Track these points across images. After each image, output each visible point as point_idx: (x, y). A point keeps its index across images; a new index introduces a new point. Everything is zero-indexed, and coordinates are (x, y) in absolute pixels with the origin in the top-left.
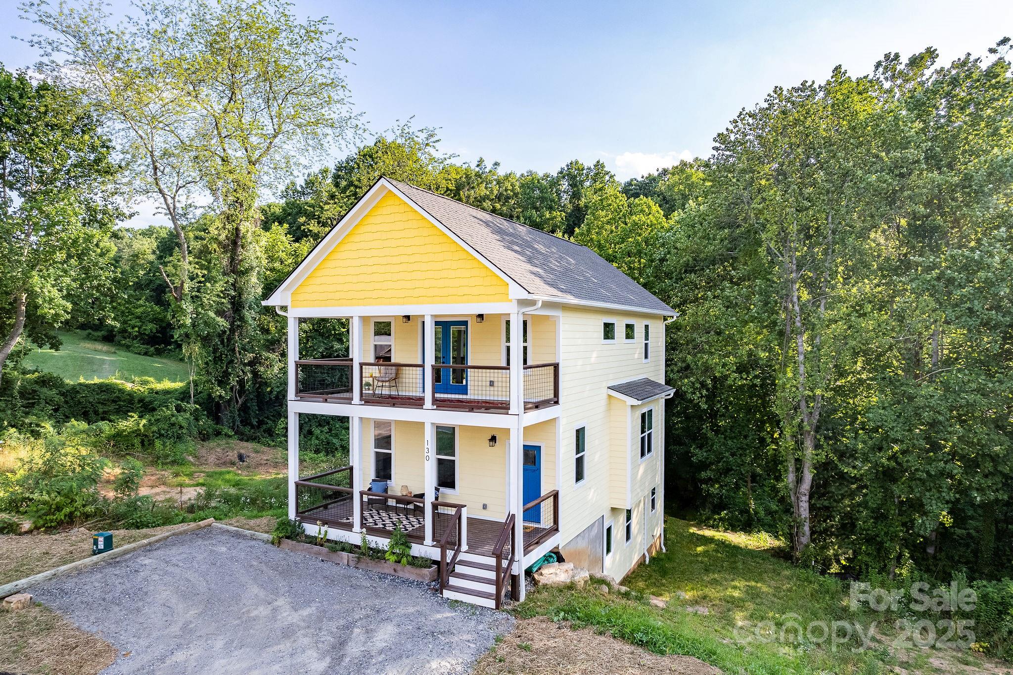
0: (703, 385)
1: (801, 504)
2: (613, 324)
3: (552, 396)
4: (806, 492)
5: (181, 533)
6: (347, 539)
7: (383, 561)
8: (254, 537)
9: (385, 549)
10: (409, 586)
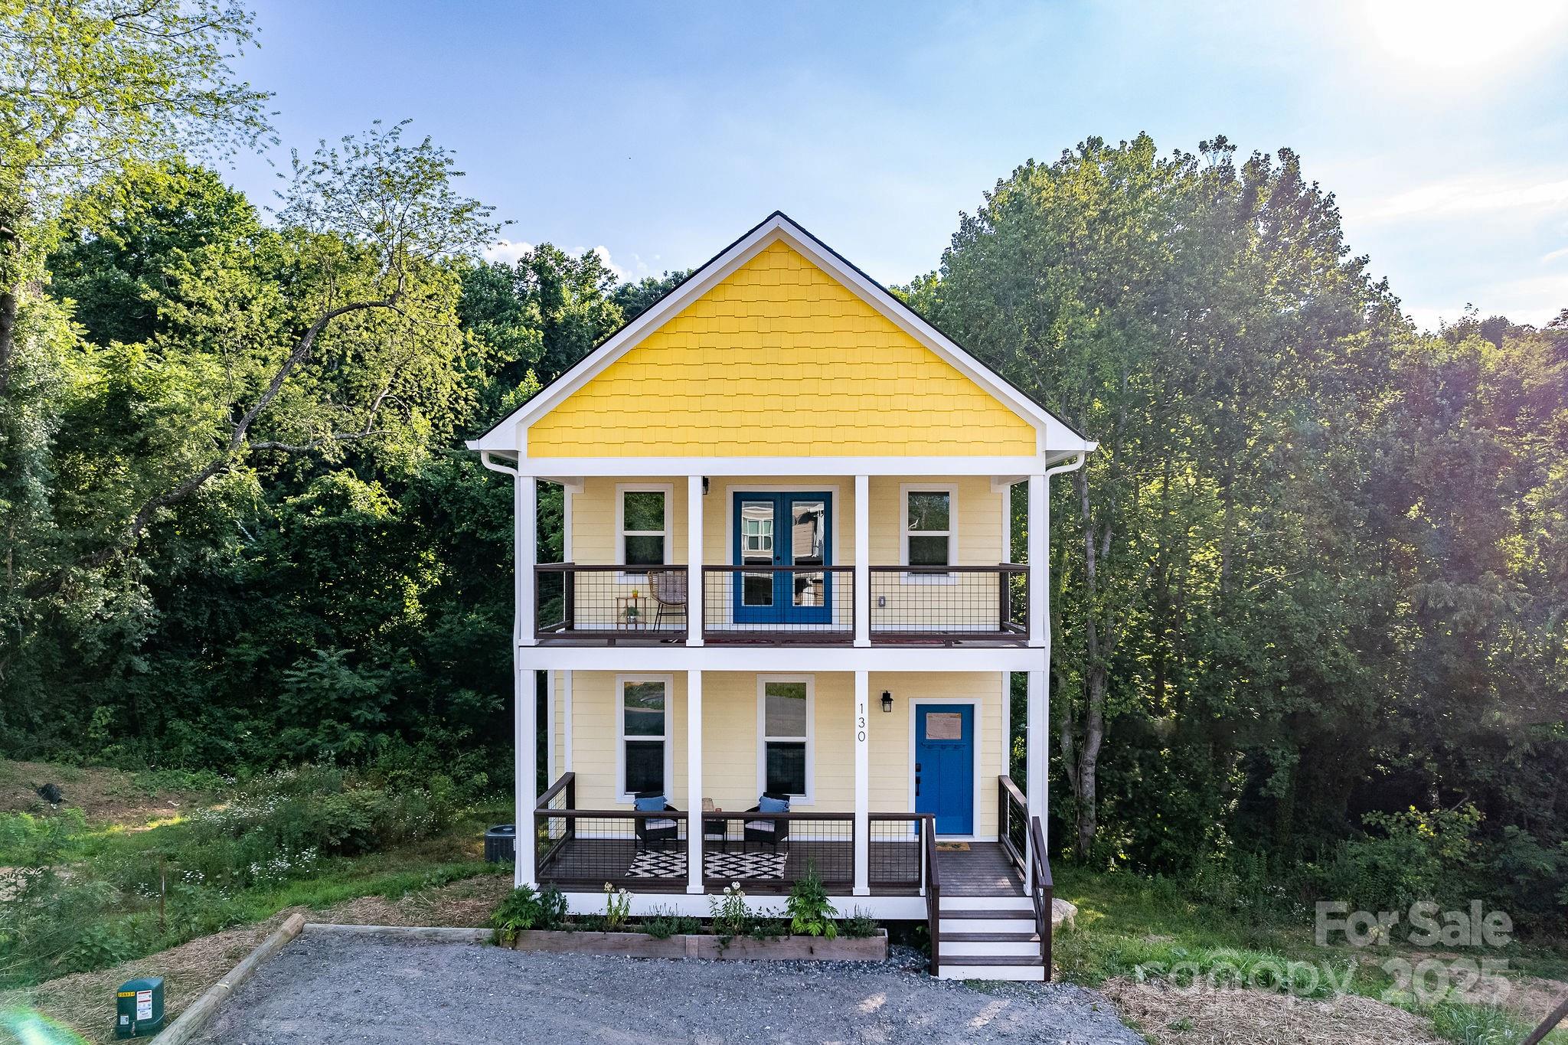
1: (1086, 778)
6: (673, 910)
7: (782, 938)
8: (439, 939)
9: (768, 916)
10: (865, 972)
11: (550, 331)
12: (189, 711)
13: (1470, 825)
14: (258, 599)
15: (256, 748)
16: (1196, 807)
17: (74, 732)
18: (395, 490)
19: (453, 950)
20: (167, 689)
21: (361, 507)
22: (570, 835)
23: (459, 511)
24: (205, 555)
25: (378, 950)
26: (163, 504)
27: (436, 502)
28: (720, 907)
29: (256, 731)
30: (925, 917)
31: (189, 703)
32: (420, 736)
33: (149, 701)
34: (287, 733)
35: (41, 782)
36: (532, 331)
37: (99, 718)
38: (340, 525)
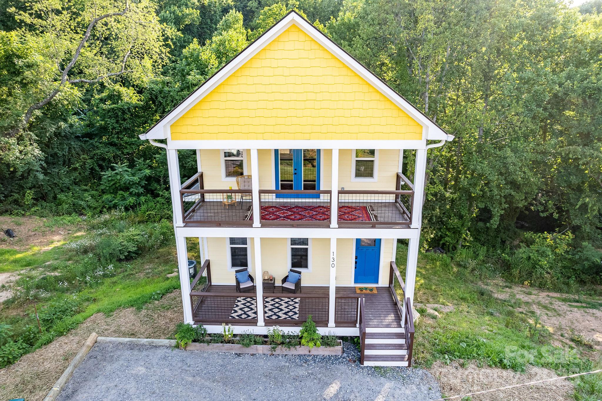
6: (252, 332)
7: (298, 347)
8: (154, 345)
9: (292, 334)
10: (333, 364)
11: (202, 9)
12: (65, 189)
13: (568, 240)
14: (88, 141)
15: (93, 204)
16: (460, 226)
17: (20, 201)
18: (140, 91)
19: (160, 352)
20: (54, 182)
21: (126, 99)
22: (209, 284)
23: (166, 101)
24: (61, 126)
25: (128, 353)
26: (36, 109)
27: (156, 98)
28: (271, 331)
29: (93, 196)
30: (358, 335)
31: (65, 186)
32: (158, 195)
33: (48, 187)
34: (105, 197)
35: (5, 227)
36: (195, 10)
37: (28, 196)
38: (118, 108)
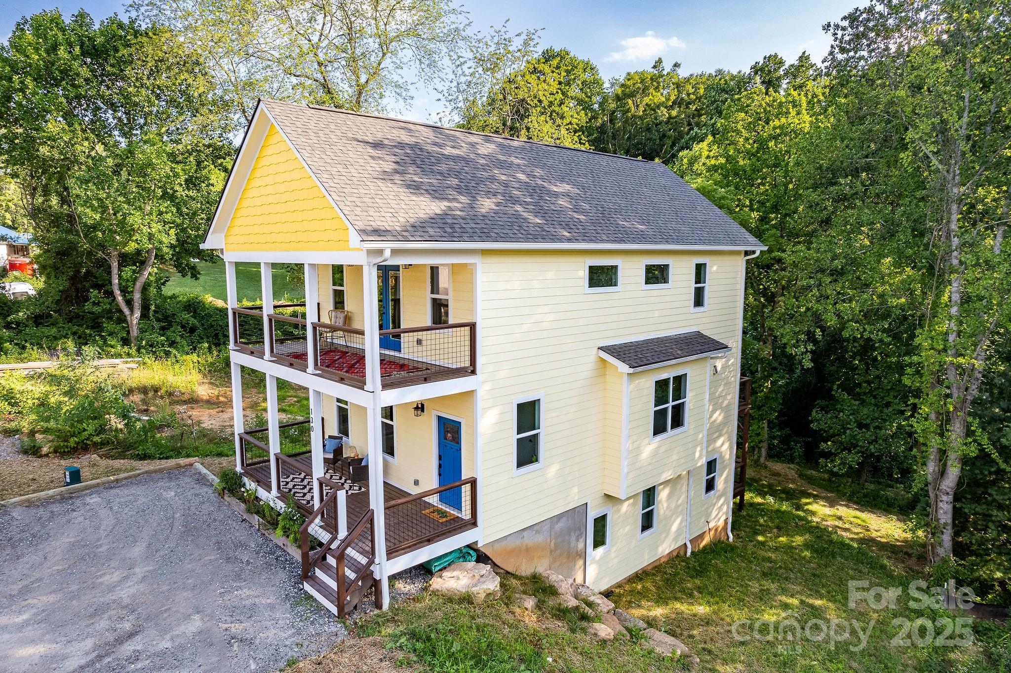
0: (811, 337)
1: (941, 504)
2: (616, 267)
3: (467, 364)
4: (948, 490)
5: (155, 471)
